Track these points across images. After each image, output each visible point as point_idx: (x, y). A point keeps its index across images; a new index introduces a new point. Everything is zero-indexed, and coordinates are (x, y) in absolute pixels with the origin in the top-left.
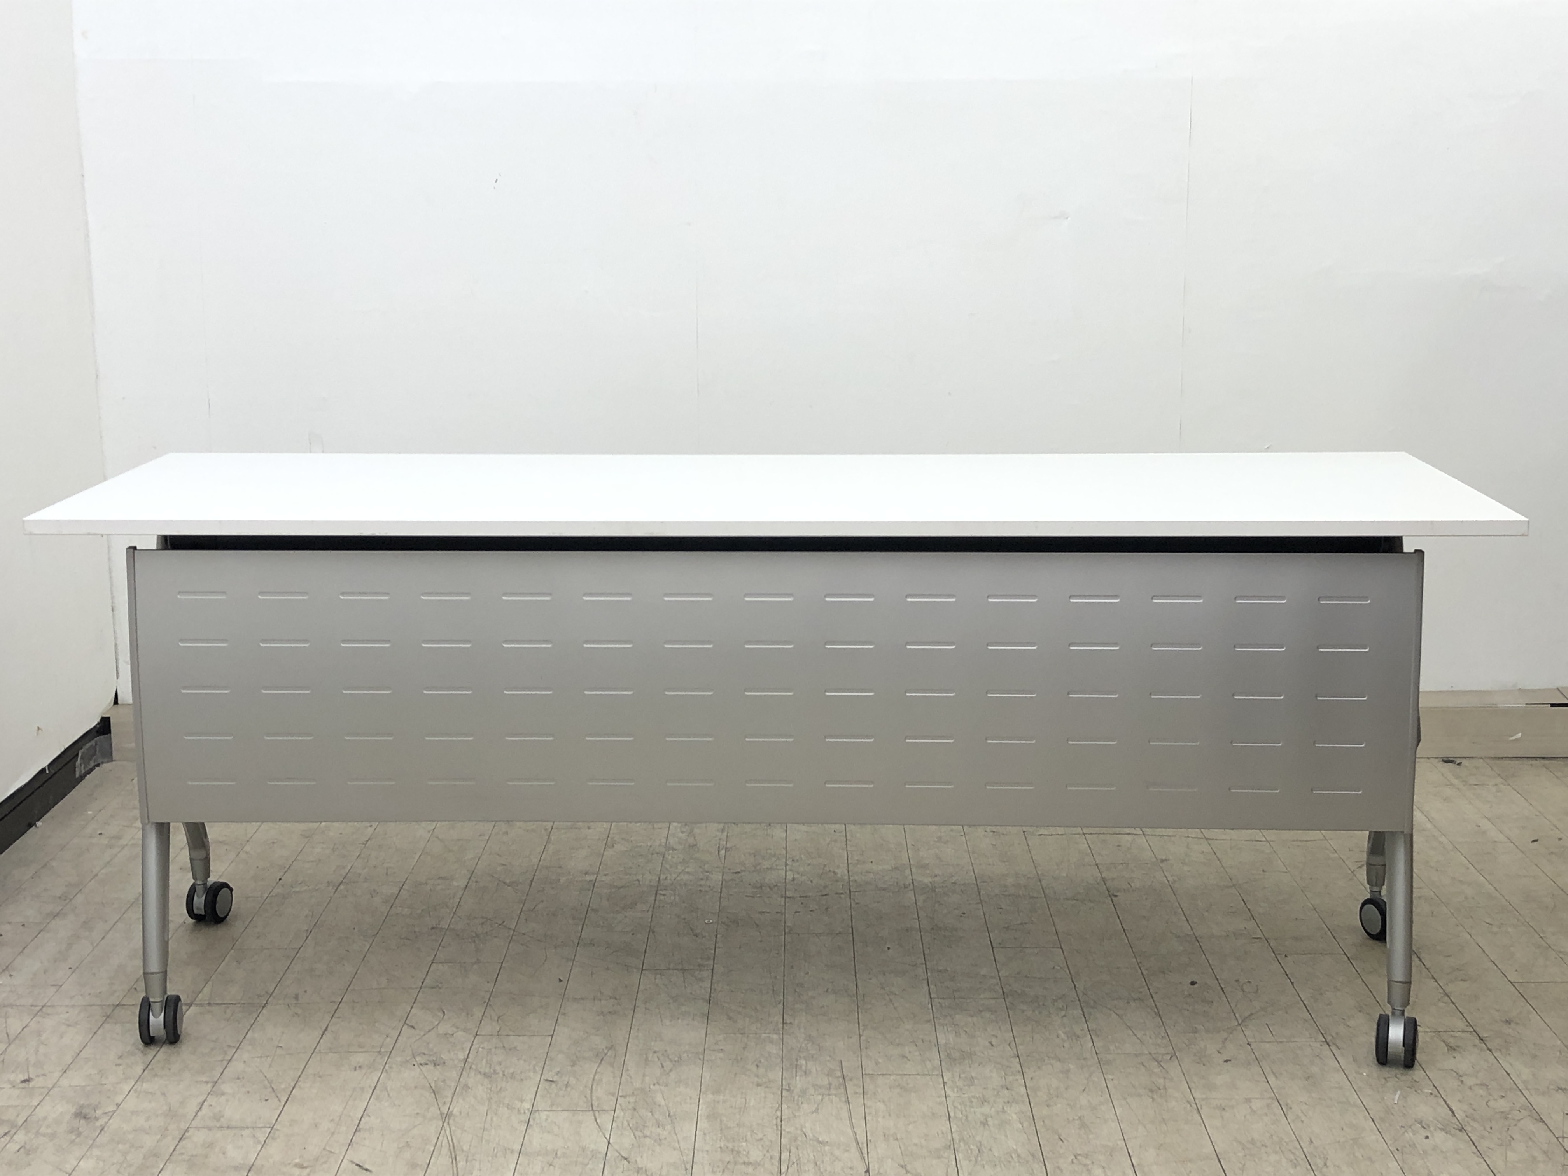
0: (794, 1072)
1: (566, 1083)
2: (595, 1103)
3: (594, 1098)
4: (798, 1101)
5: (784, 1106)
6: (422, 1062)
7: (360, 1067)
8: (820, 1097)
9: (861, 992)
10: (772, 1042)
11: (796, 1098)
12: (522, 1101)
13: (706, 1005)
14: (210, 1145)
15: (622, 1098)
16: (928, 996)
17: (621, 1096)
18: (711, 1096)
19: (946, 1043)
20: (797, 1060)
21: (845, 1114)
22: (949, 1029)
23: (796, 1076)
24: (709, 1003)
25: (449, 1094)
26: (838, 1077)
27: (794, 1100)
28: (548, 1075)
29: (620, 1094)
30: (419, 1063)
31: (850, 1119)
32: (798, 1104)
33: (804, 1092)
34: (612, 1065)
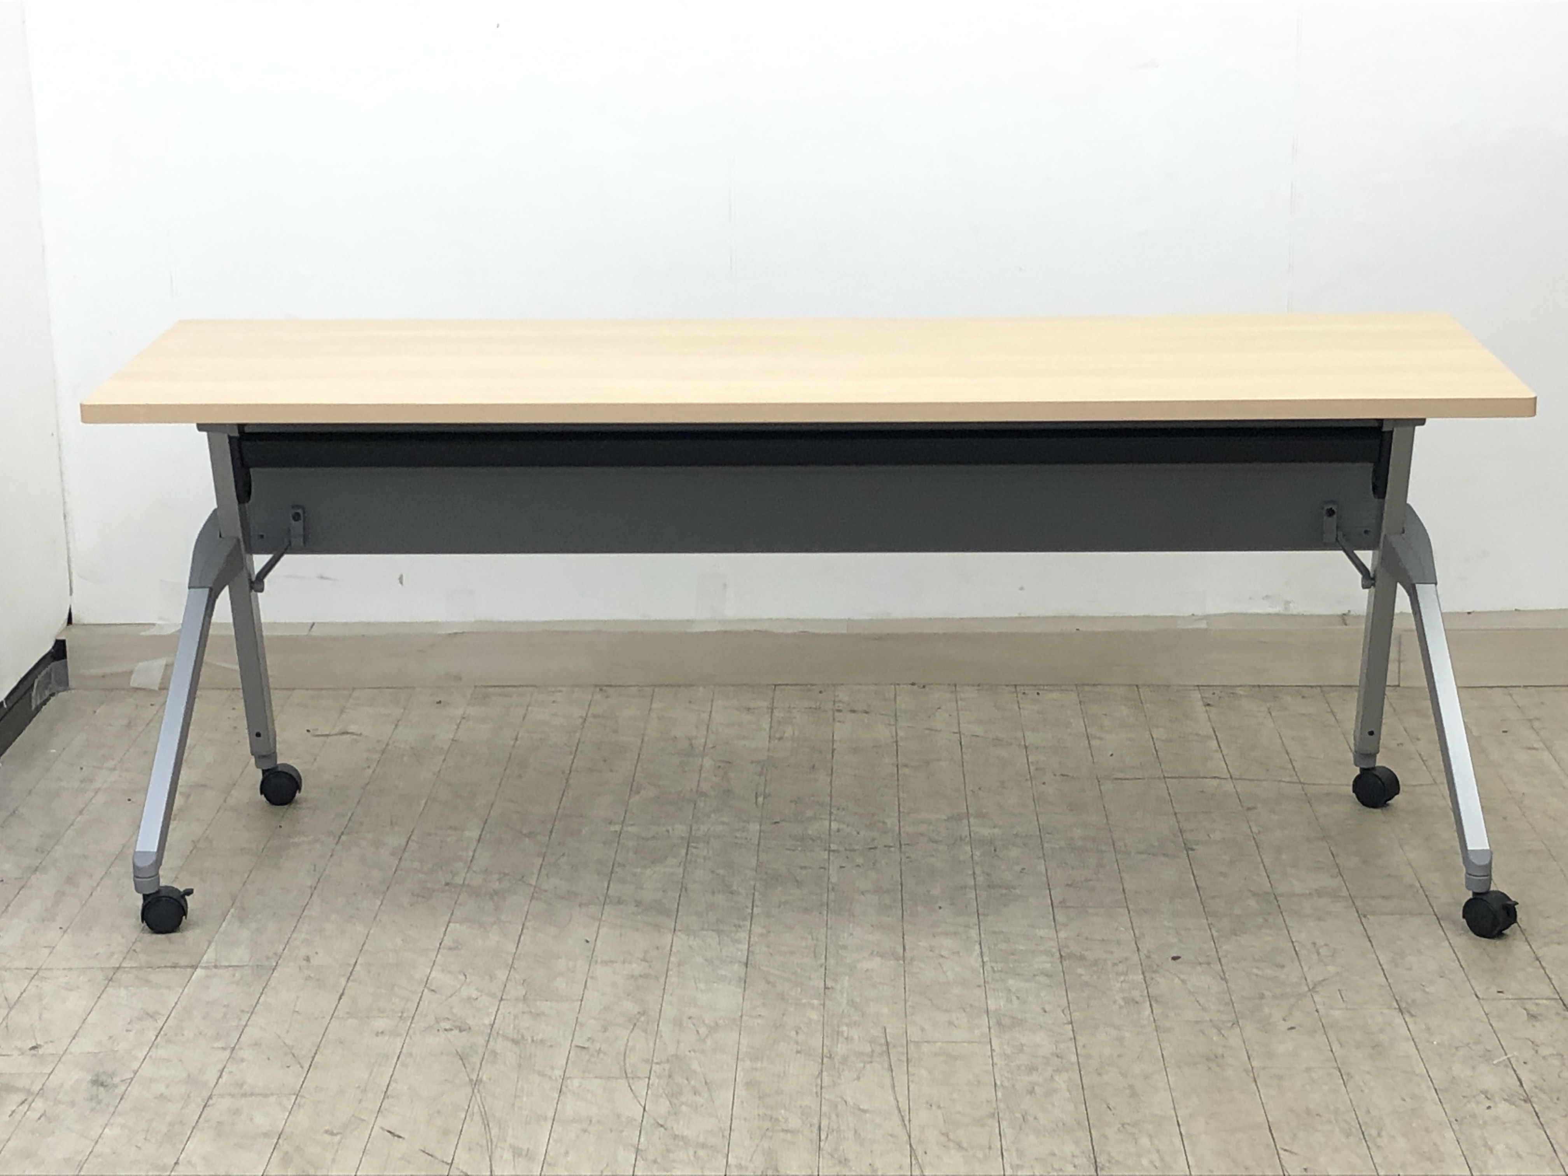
0: (835, 1040)
1: (598, 1049)
2: (629, 1070)
3: (628, 1064)
4: (839, 1069)
5: (825, 1074)
6: (447, 1027)
7: (382, 1033)
8: (862, 1065)
9: (908, 954)
10: (812, 1007)
11: (837, 1066)
12: (553, 1068)
13: (744, 967)
14: (237, 1112)
15: (658, 1066)
16: (980, 960)
17: (657, 1063)
18: (748, 1063)
19: (996, 1009)
20: (838, 1027)
21: (888, 1082)
22: (1000, 994)
23: (837, 1043)
24: (747, 967)
25: (476, 1060)
26: (881, 1045)
27: (835, 1068)
28: (578, 1042)
29: (655, 1061)
30: (443, 1028)
31: (893, 1086)
32: (838, 1071)
33: (845, 1060)
34: (645, 1031)
